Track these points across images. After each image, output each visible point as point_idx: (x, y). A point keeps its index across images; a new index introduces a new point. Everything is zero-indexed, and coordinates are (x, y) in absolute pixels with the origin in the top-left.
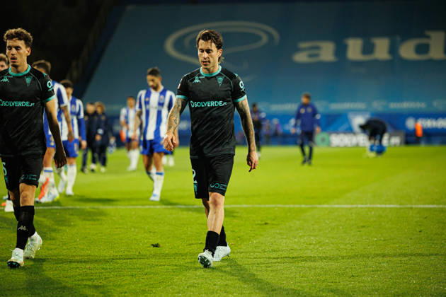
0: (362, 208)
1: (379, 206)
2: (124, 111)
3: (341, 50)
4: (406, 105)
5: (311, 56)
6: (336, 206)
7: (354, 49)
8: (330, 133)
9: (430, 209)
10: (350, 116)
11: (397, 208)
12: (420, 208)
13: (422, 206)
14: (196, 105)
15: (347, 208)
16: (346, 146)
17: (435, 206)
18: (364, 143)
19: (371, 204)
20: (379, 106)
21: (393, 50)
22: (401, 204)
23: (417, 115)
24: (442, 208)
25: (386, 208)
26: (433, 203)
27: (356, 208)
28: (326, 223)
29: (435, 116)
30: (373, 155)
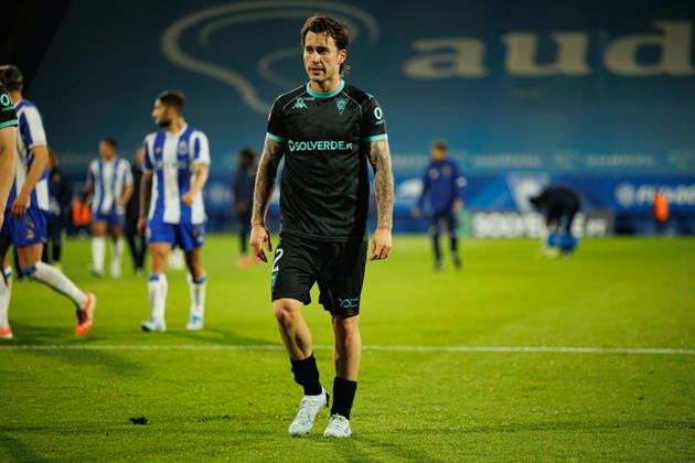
0: (530, 353)
1: (564, 349)
2: (94, 166)
3: (495, 56)
4: (617, 161)
5: (438, 66)
6: (483, 349)
7: (520, 53)
8: (474, 212)
9: (660, 356)
10: (512, 179)
11: (596, 354)
12: (642, 354)
13: (645, 351)
14: (299, 146)
15: (502, 353)
16: (503, 238)
17: (668, 351)
18: (537, 233)
19: (548, 346)
20: (565, 161)
21: (594, 56)
22: (604, 347)
23: (638, 181)
24: (682, 355)
25: (578, 354)
26: (666, 347)
27: (519, 353)
28: (464, 381)
29: (674, 181)
30: (553, 253)
